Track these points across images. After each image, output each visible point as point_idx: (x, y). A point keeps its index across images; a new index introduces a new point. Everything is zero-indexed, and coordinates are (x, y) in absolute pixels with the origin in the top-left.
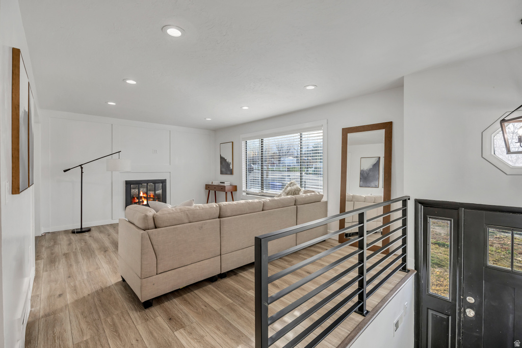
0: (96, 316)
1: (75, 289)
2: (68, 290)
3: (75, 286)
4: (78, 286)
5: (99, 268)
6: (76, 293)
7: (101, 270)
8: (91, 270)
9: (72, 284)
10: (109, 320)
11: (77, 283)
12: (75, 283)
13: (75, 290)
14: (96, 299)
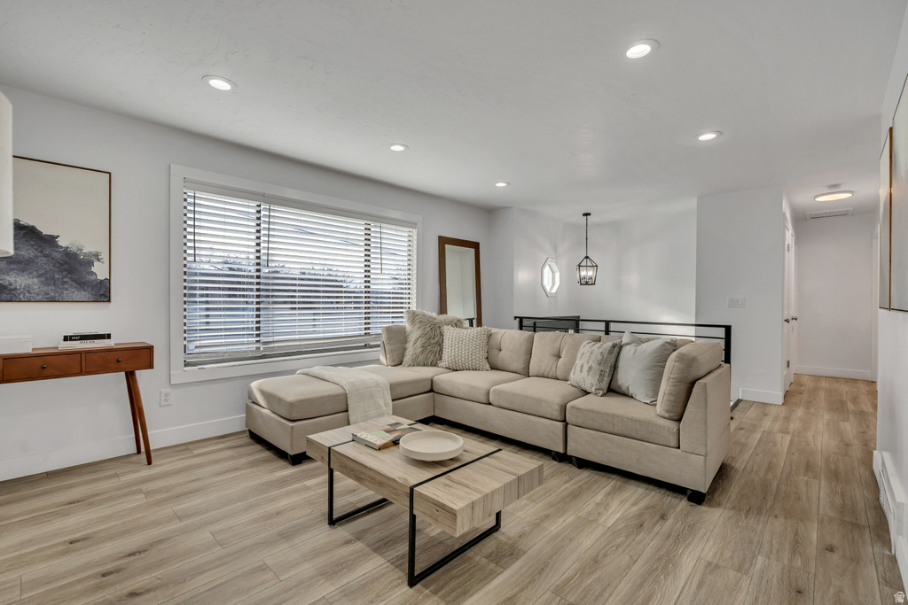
0: (783, 488)
1: (797, 545)
2: (812, 551)
3: (794, 551)
4: (787, 546)
5: (709, 564)
6: (796, 534)
7: (709, 557)
8: (732, 574)
9: (798, 562)
10: (770, 476)
11: (786, 556)
12: (791, 560)
13: (796, 542)
14: (769, 504)
